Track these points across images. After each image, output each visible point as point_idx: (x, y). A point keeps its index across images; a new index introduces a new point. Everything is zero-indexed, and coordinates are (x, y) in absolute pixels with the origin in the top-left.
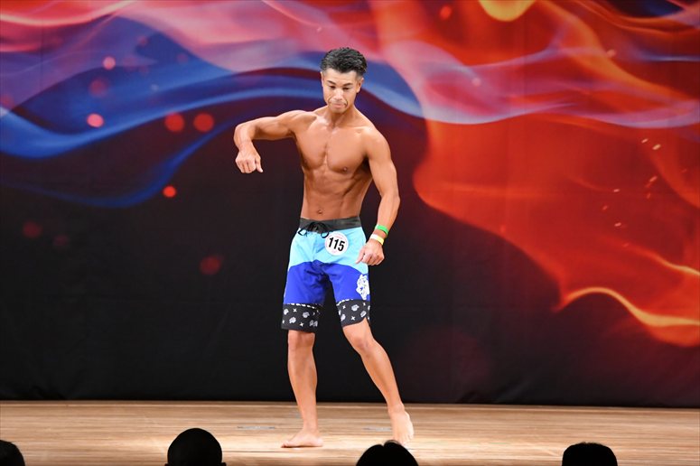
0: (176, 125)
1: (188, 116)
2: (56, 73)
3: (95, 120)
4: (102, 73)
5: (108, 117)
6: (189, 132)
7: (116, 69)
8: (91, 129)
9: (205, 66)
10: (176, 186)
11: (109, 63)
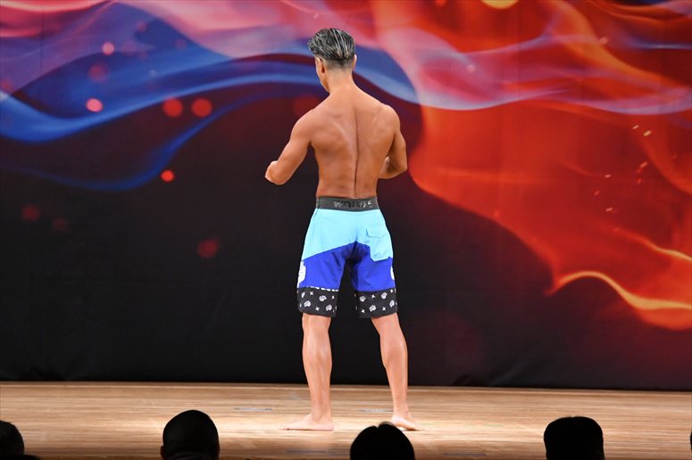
0: (174, 110)
1: (187, 102)
2: (55, 57)
3: (94, 105)
4: (101, 58)
5: (107, 102)
6: (187, 117)
7: (115, 54)
8: (91, 113)
9: (204, 52)
10: (173, 171)
11: (108, 48)
